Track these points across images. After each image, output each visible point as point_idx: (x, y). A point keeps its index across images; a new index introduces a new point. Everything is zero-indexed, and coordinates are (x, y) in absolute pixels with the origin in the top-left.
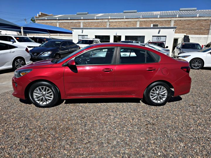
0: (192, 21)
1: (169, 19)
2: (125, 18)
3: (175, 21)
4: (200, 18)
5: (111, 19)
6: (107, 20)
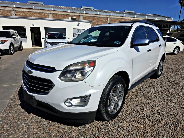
0: (95, 17)
1: (78, 14)
2: (34, 8)
3: (83, 17)
4: (100, 16)
5: (16, 7)
6: (11, 9)
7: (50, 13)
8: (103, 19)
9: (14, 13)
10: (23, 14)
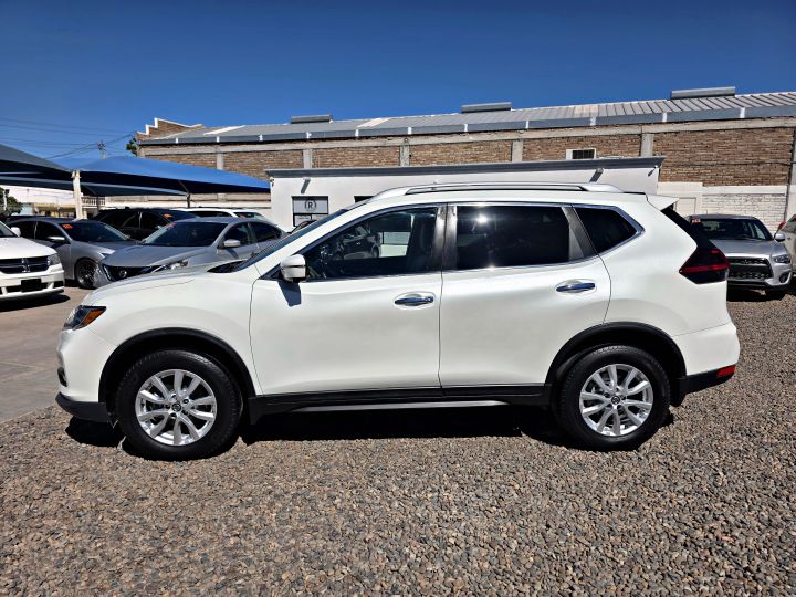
0: (721, 133)
1: (635, 130)
2: (466, 130)
3: (658, 137)
4: (752, 124)
5: (414, 135)
6: (399, 141)
7: (518, 140)
8: (766, 138)
9: (406, 152)
10: (430, 153)
